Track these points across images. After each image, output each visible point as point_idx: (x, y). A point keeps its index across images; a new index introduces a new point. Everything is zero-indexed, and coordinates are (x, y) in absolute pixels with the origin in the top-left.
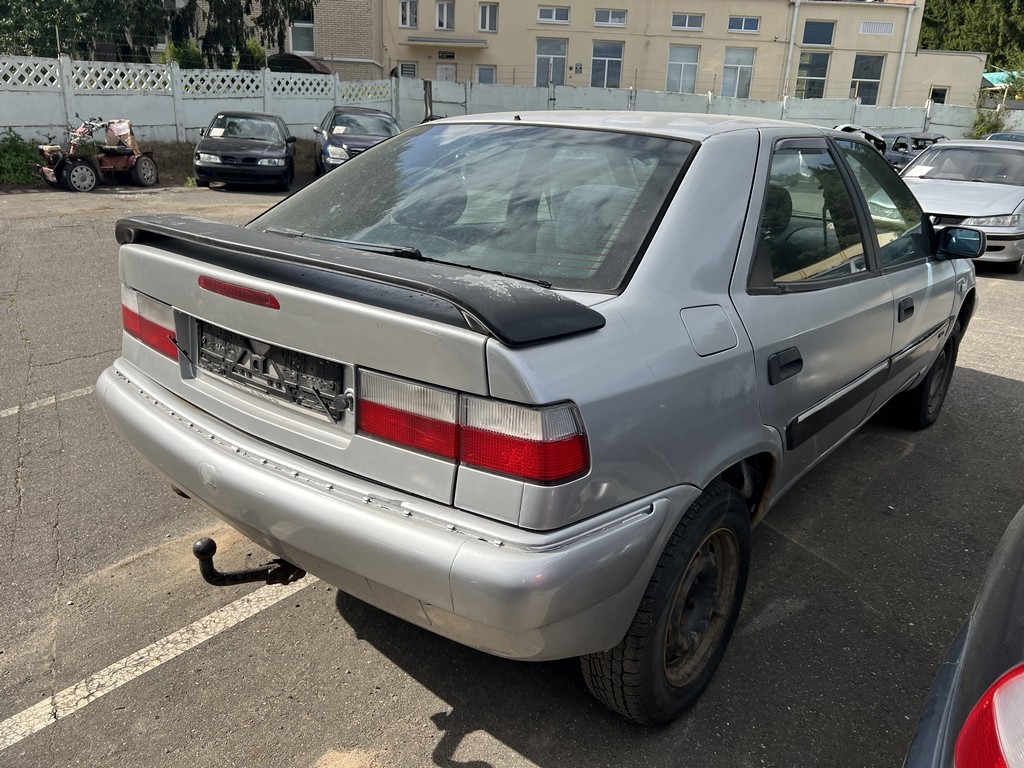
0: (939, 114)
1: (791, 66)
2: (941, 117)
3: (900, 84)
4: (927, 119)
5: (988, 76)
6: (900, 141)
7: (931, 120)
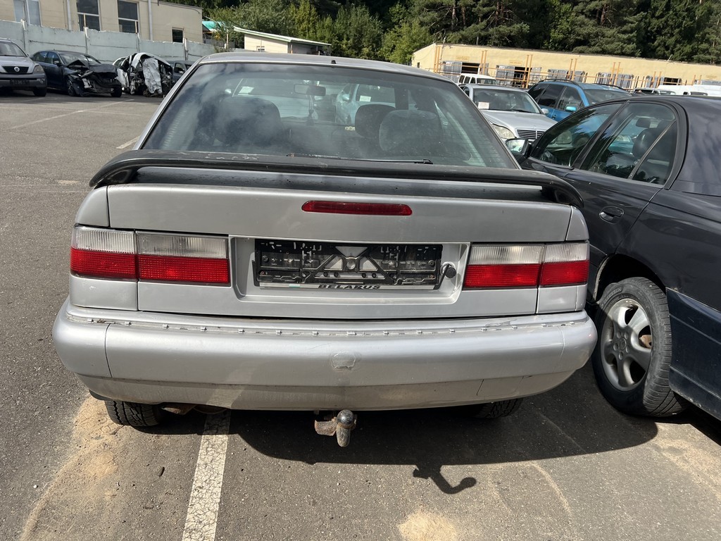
0: (192, 48)
1: (71, 5)
2: (194, 51)
3: (153, 24)
4: (186, 52)
5: (205, 23)
6: (178, 66)
7: (189, 52)
